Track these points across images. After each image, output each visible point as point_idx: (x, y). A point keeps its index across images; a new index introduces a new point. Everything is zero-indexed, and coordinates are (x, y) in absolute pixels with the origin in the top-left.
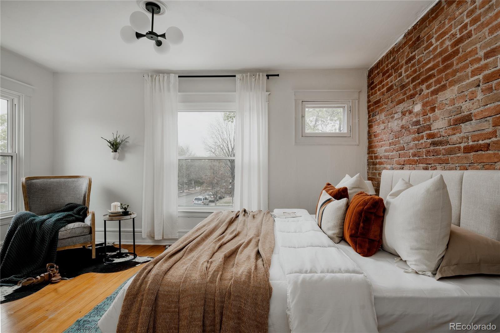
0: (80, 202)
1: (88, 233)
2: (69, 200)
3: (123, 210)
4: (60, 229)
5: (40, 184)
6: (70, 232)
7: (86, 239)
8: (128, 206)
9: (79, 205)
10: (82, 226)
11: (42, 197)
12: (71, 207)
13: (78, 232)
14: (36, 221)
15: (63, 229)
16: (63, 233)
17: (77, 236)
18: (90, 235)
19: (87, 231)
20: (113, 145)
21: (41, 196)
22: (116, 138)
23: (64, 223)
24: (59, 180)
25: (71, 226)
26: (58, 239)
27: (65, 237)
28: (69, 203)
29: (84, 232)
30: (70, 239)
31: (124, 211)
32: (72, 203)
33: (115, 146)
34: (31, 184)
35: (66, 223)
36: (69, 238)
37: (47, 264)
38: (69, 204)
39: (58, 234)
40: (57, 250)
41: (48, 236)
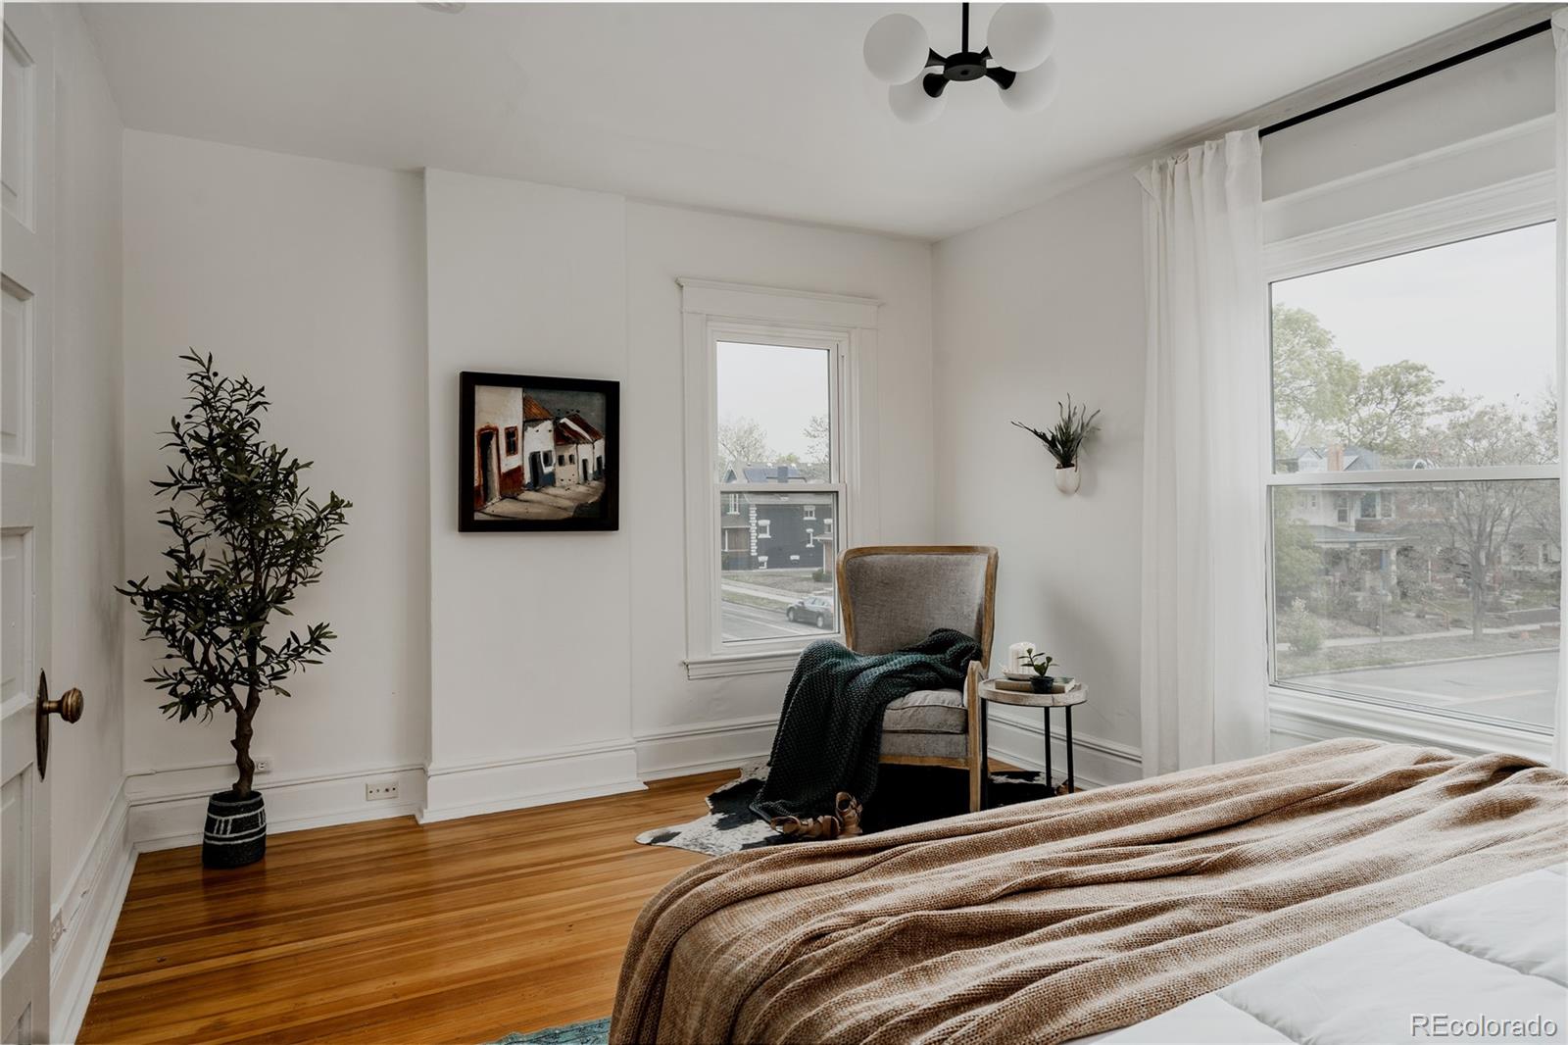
0: (968, 628)
1: (960, 728)
2: (943, 620)
3: (1032, 672)
4: (890, 702)
5: (881, 568)
6: (913, 715)
7: (953, 747)
8: (1049, 659)
9: (964, 638)
10: (943, 702)
11: (883, 606)
12: (942, 641)
13: (932, 720)
14: (839, 668)
15: (897, 703)
16: (895, 715)
17: (929, 732)
18: (962, 737)
19: (954, 721)
20: (1052, 444)
21: (881, 601)
22: (1069, 417)
23: (904, 686)
24: (924, 557)
25: (918, 697)
26: (881, 731)
27: (899, 728)
28: (943, 627)
29: (949, 723)
30: (910, 737)
31: (1037, 674)
32: (946, 630)
33: (1065, 447)
34: (861, 566)
35: (908, 689)
36: (908, 732)
37: (839, 794)
38: (939, 631)
39: (883, 715)
40: (881, 762)
41: (856, 716)
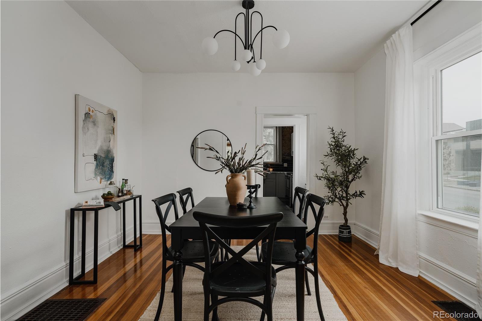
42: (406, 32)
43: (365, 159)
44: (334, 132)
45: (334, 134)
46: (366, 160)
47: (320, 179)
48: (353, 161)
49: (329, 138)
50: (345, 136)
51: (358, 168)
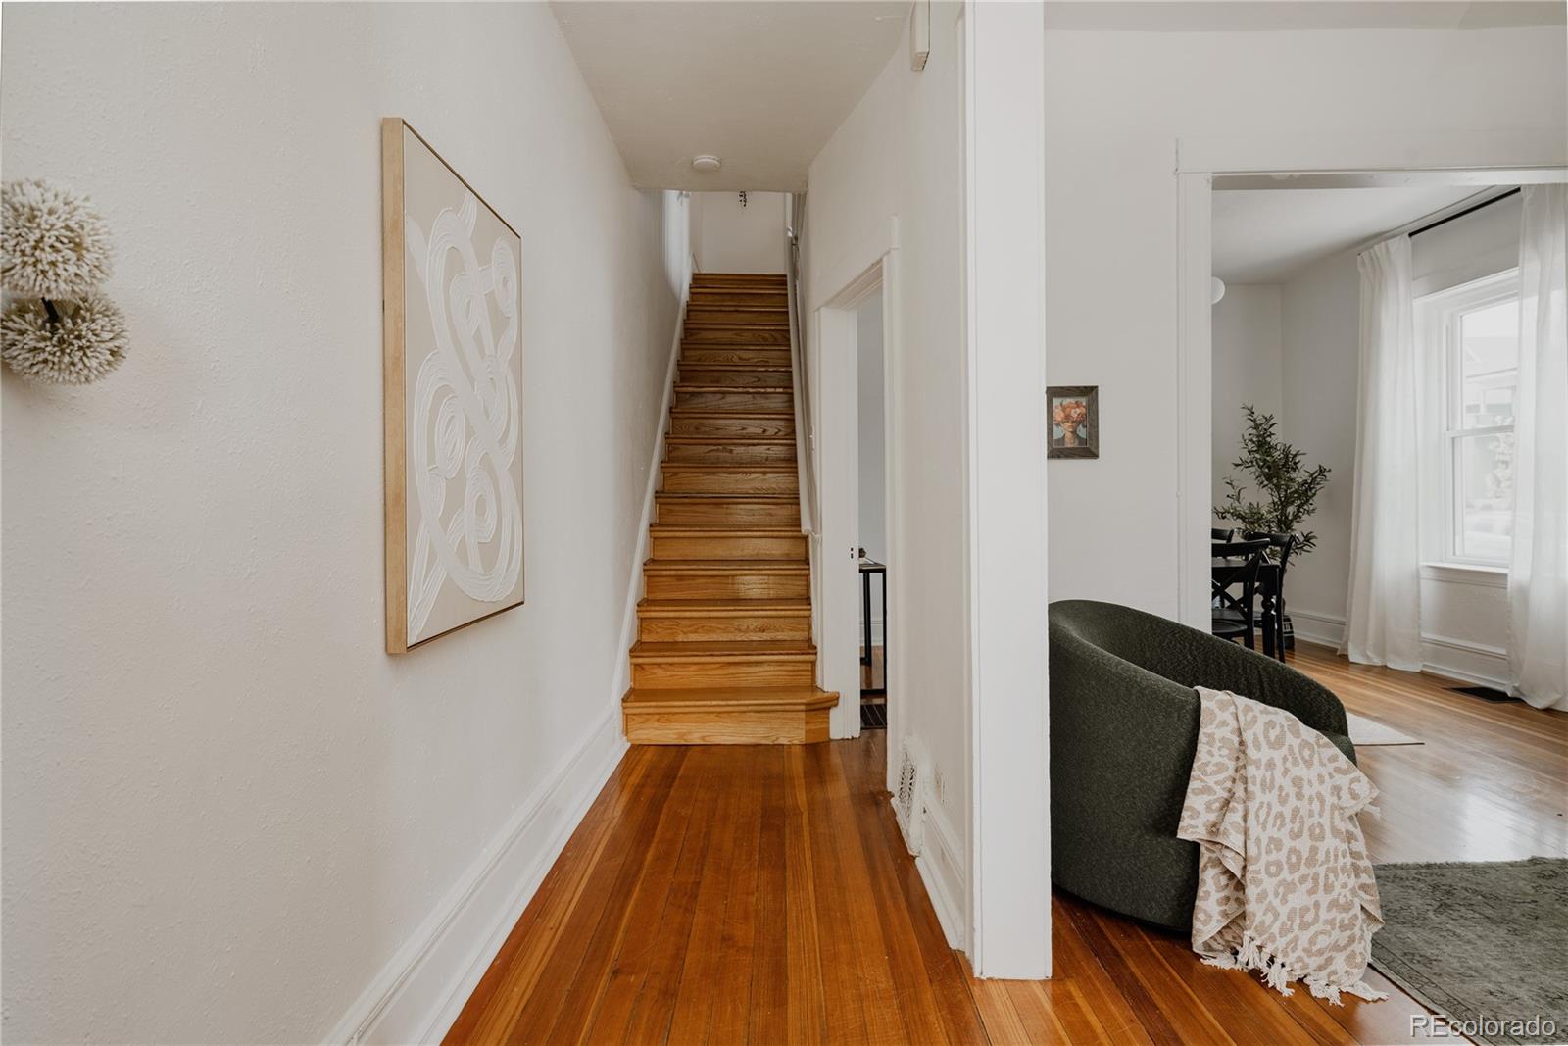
42: (1400, 247)
43: (1322, 470)
44: (1255, 416)
45: (1254, 421)
46: (1325, 474)
47: (1224, 517)
48: (1300, 476)
49: (1245, 428)
50: (1274, 424)
51: (1306, 492)
